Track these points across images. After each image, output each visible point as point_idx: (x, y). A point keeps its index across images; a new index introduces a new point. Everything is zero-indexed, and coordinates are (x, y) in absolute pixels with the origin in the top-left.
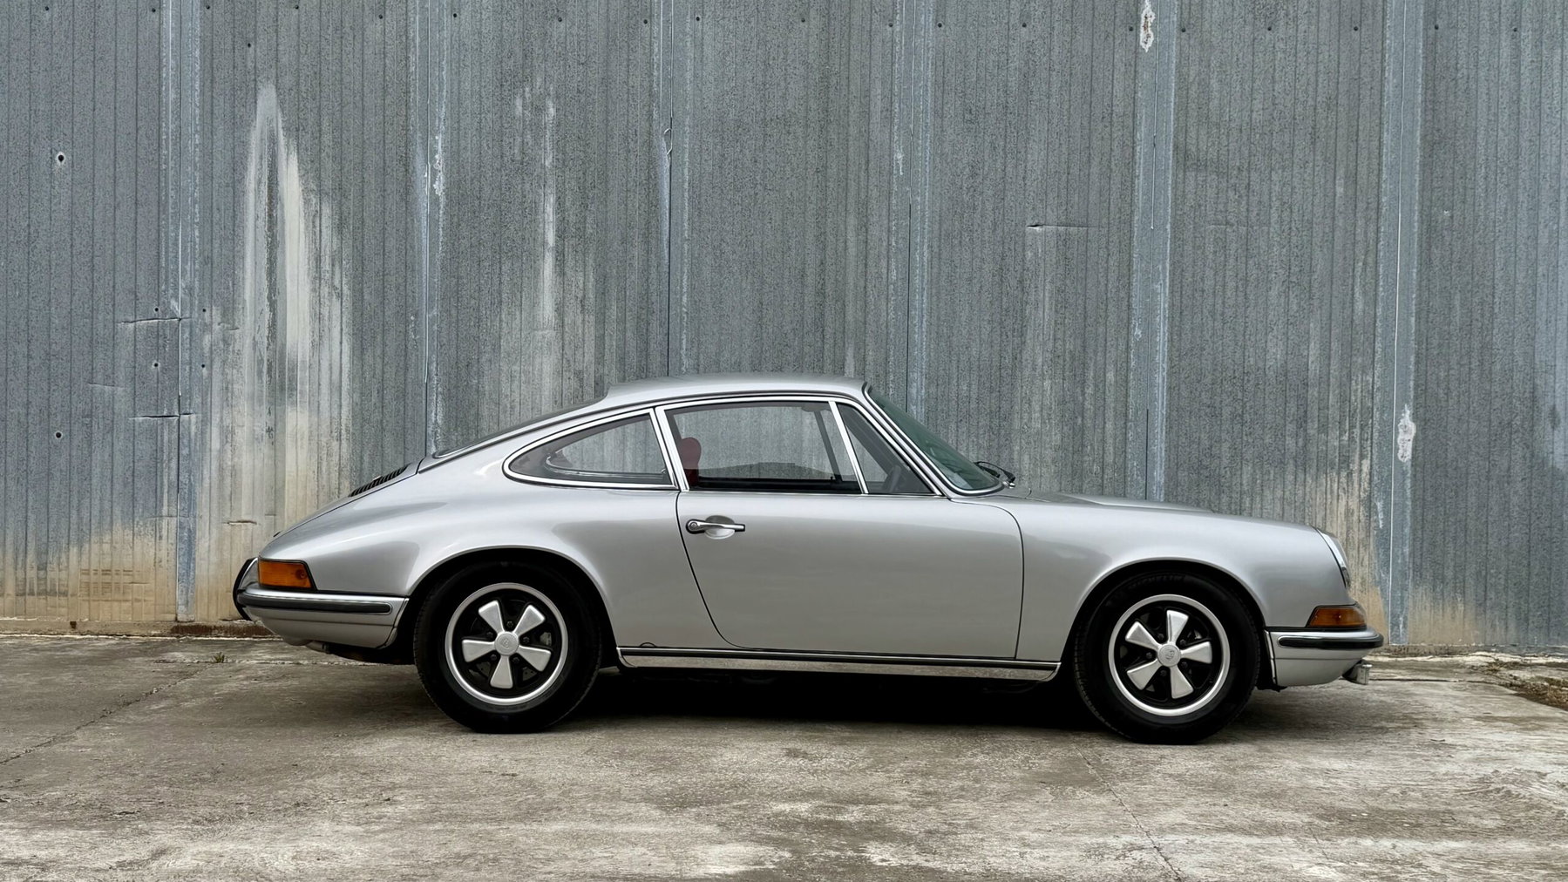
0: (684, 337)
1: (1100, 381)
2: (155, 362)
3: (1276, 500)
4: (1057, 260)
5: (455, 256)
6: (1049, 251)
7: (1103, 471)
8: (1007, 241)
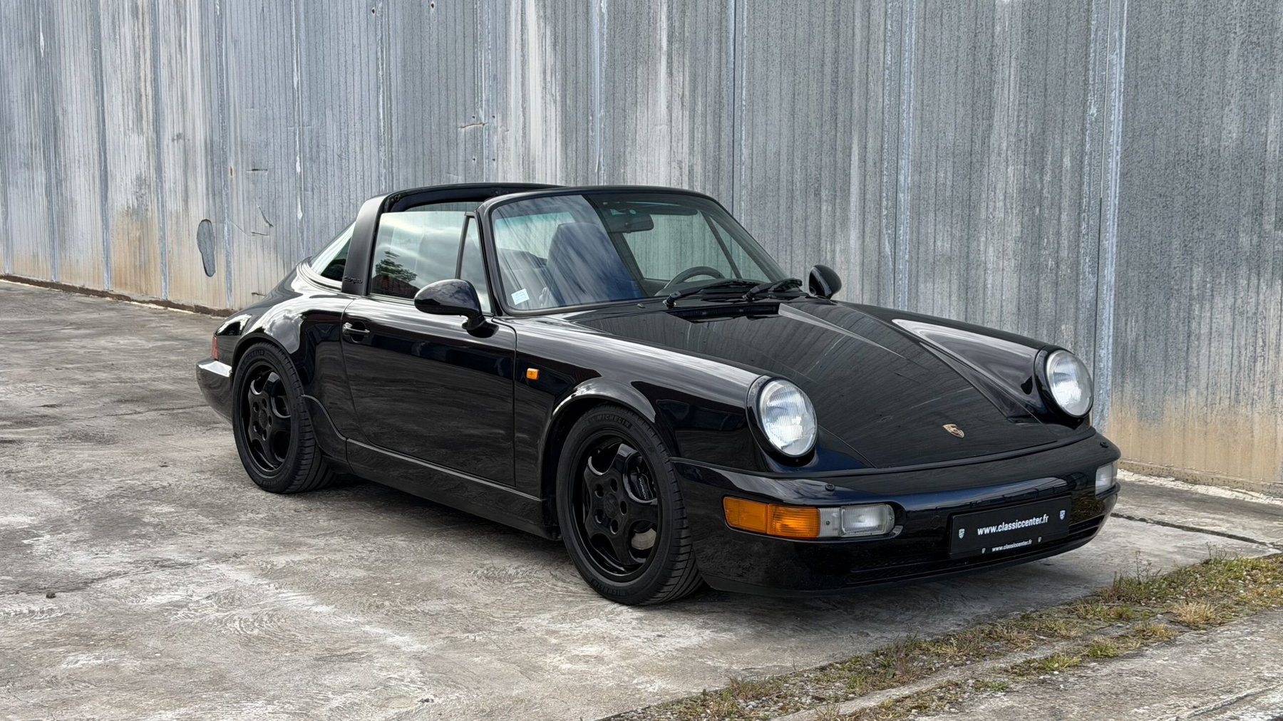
0: (744, 128)
1: (1057, 167)
2: (474, 157)
4: (1022, 34)
5: (612, 64)
6: (1015, 23)
7: (1058, 267)
8: (979, 16)
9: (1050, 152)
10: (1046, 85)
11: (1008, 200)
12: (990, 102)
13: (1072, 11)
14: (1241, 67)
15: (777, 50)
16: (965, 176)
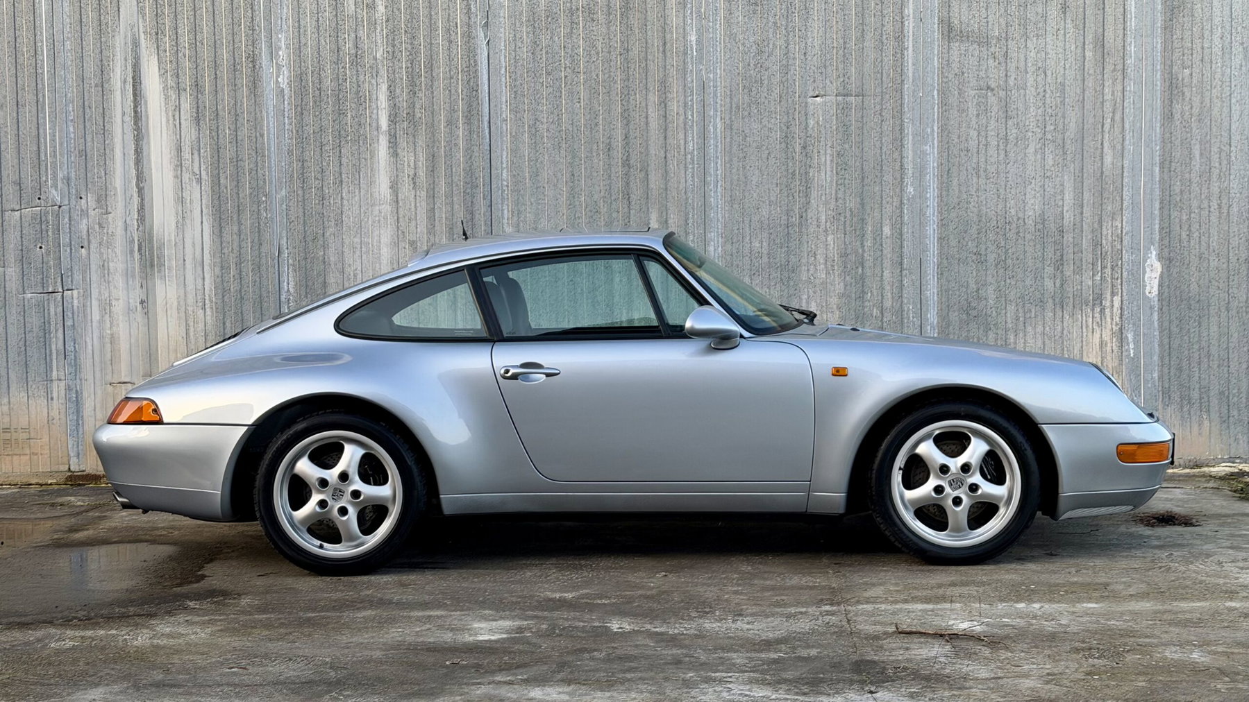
0: (505, 207)
1: (878, 234)
2: (40, 245)
3: (1038, 335)
4: (837, 127)
9: (870, 223)
11: (829, 264)
12: (807, 183)
16: (783, 245)
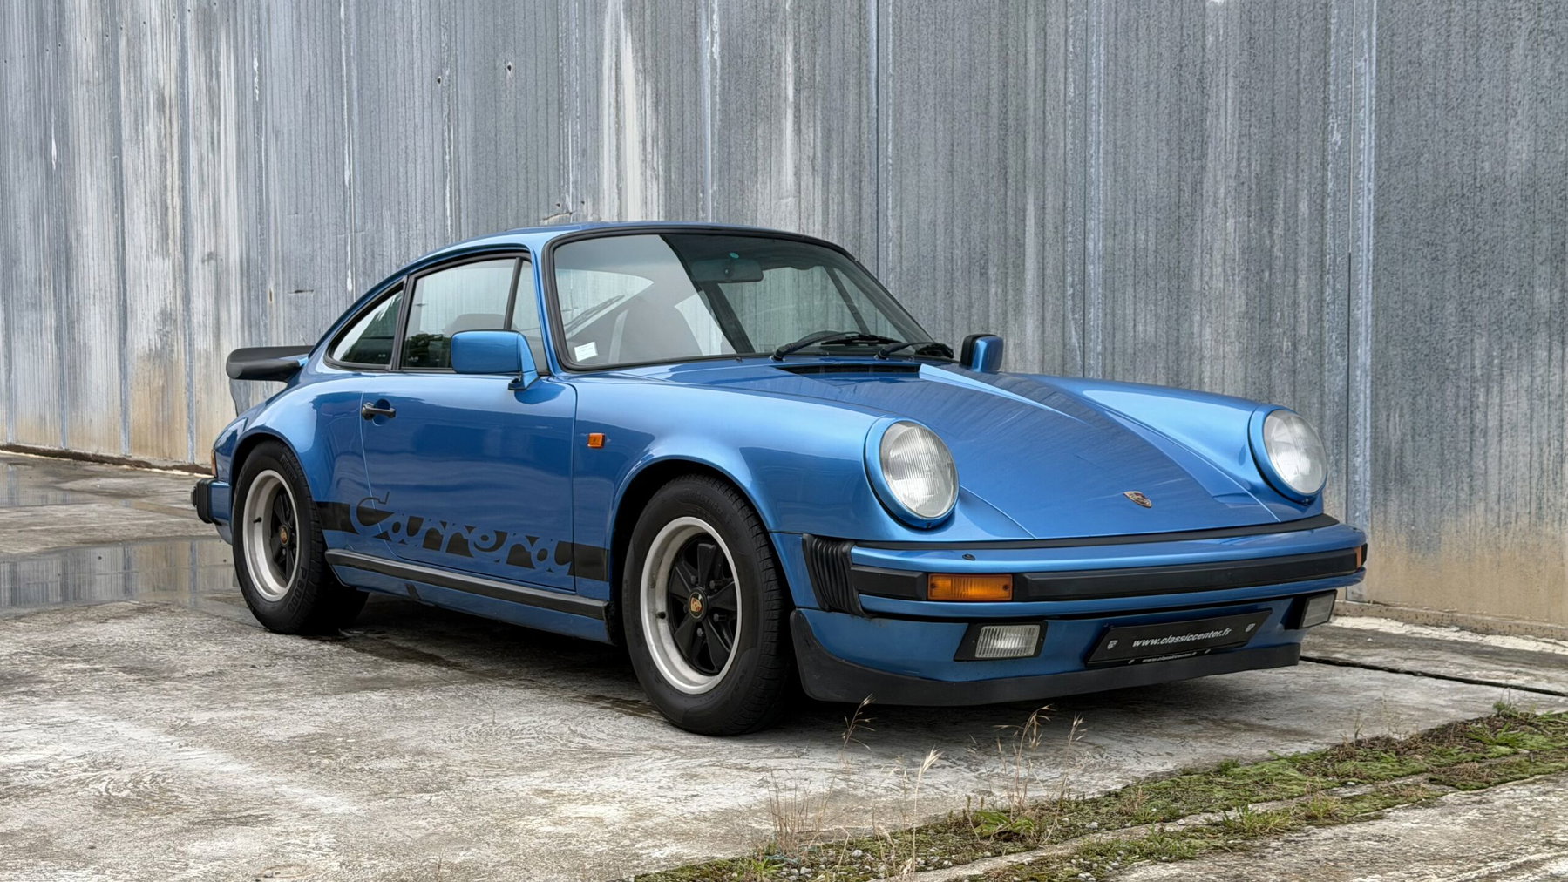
1: (1291, 216)
4: (1242, 43)
5: (727, 123)
6: (1232, 30)
7: (1295, 349)
8: (1185, 24)
9: (1282, 196)
10: (1273, 108)
11: (1228, 265)
12: (1202, 136)
13: (1305, 8)
14: (1529, 64)
15: (930, 91)
16: (1173, 236)
